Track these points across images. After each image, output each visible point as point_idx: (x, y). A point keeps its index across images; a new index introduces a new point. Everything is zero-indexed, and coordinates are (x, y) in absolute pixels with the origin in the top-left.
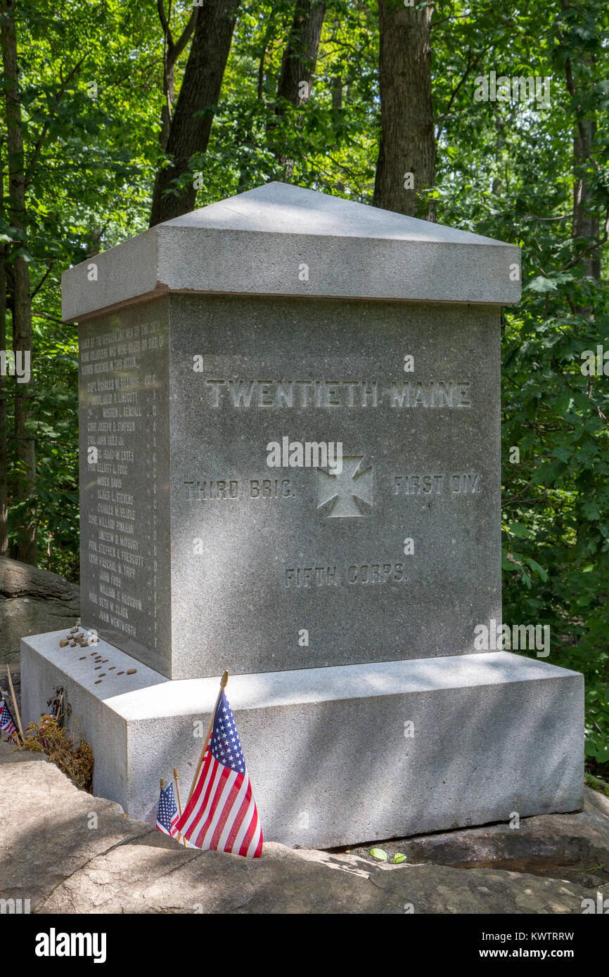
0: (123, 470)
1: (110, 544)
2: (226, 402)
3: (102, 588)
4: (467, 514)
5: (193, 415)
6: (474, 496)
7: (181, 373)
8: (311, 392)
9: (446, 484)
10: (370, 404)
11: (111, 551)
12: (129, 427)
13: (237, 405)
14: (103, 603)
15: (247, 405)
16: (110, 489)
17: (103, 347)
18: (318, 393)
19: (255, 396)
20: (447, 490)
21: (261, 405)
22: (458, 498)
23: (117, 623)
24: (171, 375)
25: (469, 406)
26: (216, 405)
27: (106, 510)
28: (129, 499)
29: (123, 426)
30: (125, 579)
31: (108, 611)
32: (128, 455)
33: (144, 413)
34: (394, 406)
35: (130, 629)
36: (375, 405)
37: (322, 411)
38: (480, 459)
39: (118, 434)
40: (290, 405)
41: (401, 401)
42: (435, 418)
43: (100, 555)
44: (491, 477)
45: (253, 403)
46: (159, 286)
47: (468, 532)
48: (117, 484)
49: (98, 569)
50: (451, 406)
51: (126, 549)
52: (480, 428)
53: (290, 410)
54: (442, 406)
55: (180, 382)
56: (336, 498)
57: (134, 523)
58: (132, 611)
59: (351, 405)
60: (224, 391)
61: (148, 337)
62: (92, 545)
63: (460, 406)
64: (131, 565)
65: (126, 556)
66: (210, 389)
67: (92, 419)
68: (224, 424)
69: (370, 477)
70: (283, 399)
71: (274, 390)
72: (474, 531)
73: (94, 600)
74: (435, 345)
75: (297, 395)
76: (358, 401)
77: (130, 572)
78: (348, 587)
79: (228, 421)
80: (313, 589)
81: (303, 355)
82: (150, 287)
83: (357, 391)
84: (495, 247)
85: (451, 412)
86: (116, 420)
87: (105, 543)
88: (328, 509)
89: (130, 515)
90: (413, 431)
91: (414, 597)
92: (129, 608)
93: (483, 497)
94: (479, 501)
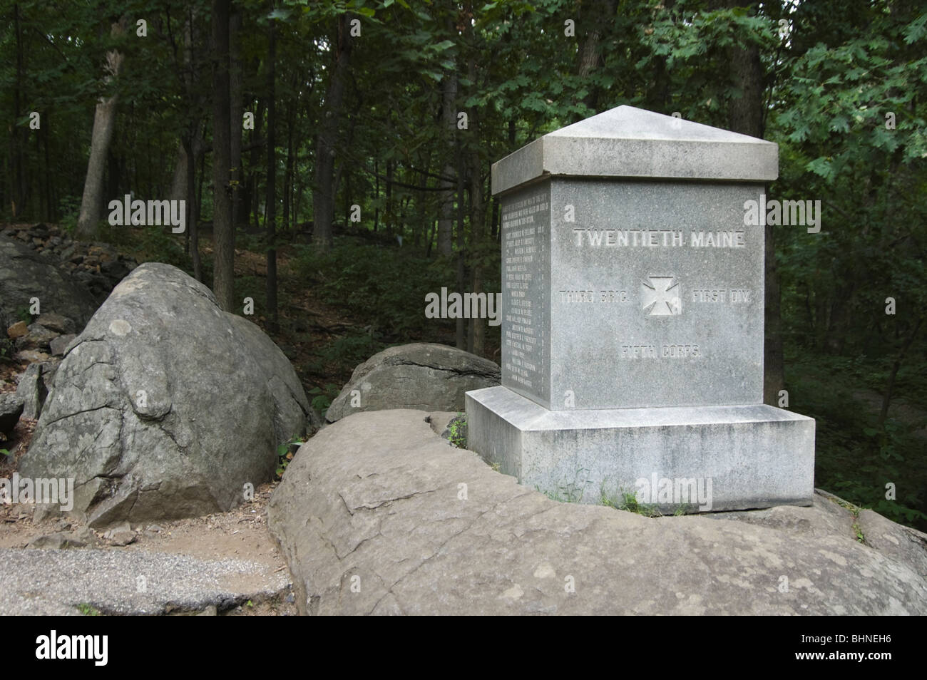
0: (526, 286)
1: (519, 332)
2: (586, 242)
3: (513, 360)
4: (741, 315)
5: (566, 250)
6: (746, 304)
7: (558, 225)
8: (640, 236)
9: (728, 295)
10: (678, 244)
11: (519, 336)
12: (529, 259)
13: (593, 244)
14: (515, 369)
15: (599, 244)
16: (518, 298)
17: (516, 211)
18: (644, 238)
19: (604, 239)
20: (728, 300)
21: (608, 244)
22: (735, 305)
23: (521, 380)
24: (552, 226)
25: (743, 246)
26: (580, 244)
27: (515, 311)
28: (529, 304)
29: (526, 259)
30: (526, 353)
31: (517, 374)
32: (529, 276)
33: (537, 250)
34: (693, 245)
35: (528, 383)
36: (681, 245)
37: (647, 248)
38: (751, 280)
39: (523, 264)
40: (626, 244)
41: (698, 243)
42: (719, 253)
43: (513, 340)
44: (757, 292)
45: (603, 243)
46: (545, 172)
47: (742, 327)
48: (522, 294)
49: (512, 348)
50: (731, 246)
51: (528, 335)
52: (750, 261)
53: (626, 248)
54: (724, 246)
55: (557, 230)
56: (655, 303)
57: (532, 318)
58: (530, 372)
59: (665, 244)
60: (585, 236)
61: (540, 203)
62: (508, 334)
63: (737, 246)
64: (530, 344)
65: (527, 339)
66: (576, 234)
67: (509, 256)
68: (584, 256)
69: (677, 289)
70: (621, 241)
71: (616, 236)
72: (745, 326)
73: (509, 368)
74: (720, 207)
75: (630, 237)
76: (669, 242)
77: (529, 348)
78: (662, 359)
79: (587, 255)
80: (639, 360)
81: (634, 213)
82: (540, 174)
83: (670, 236)
84: (760, 144)
85: (730, 250)
86: (522, 255)
87: (516, 332)
88: (649, 310)
89: (529, 313)
90: (706, 262)
91: (705, 367)
92: (528, 370)
93: (752, 304)
94: (750, 307)
